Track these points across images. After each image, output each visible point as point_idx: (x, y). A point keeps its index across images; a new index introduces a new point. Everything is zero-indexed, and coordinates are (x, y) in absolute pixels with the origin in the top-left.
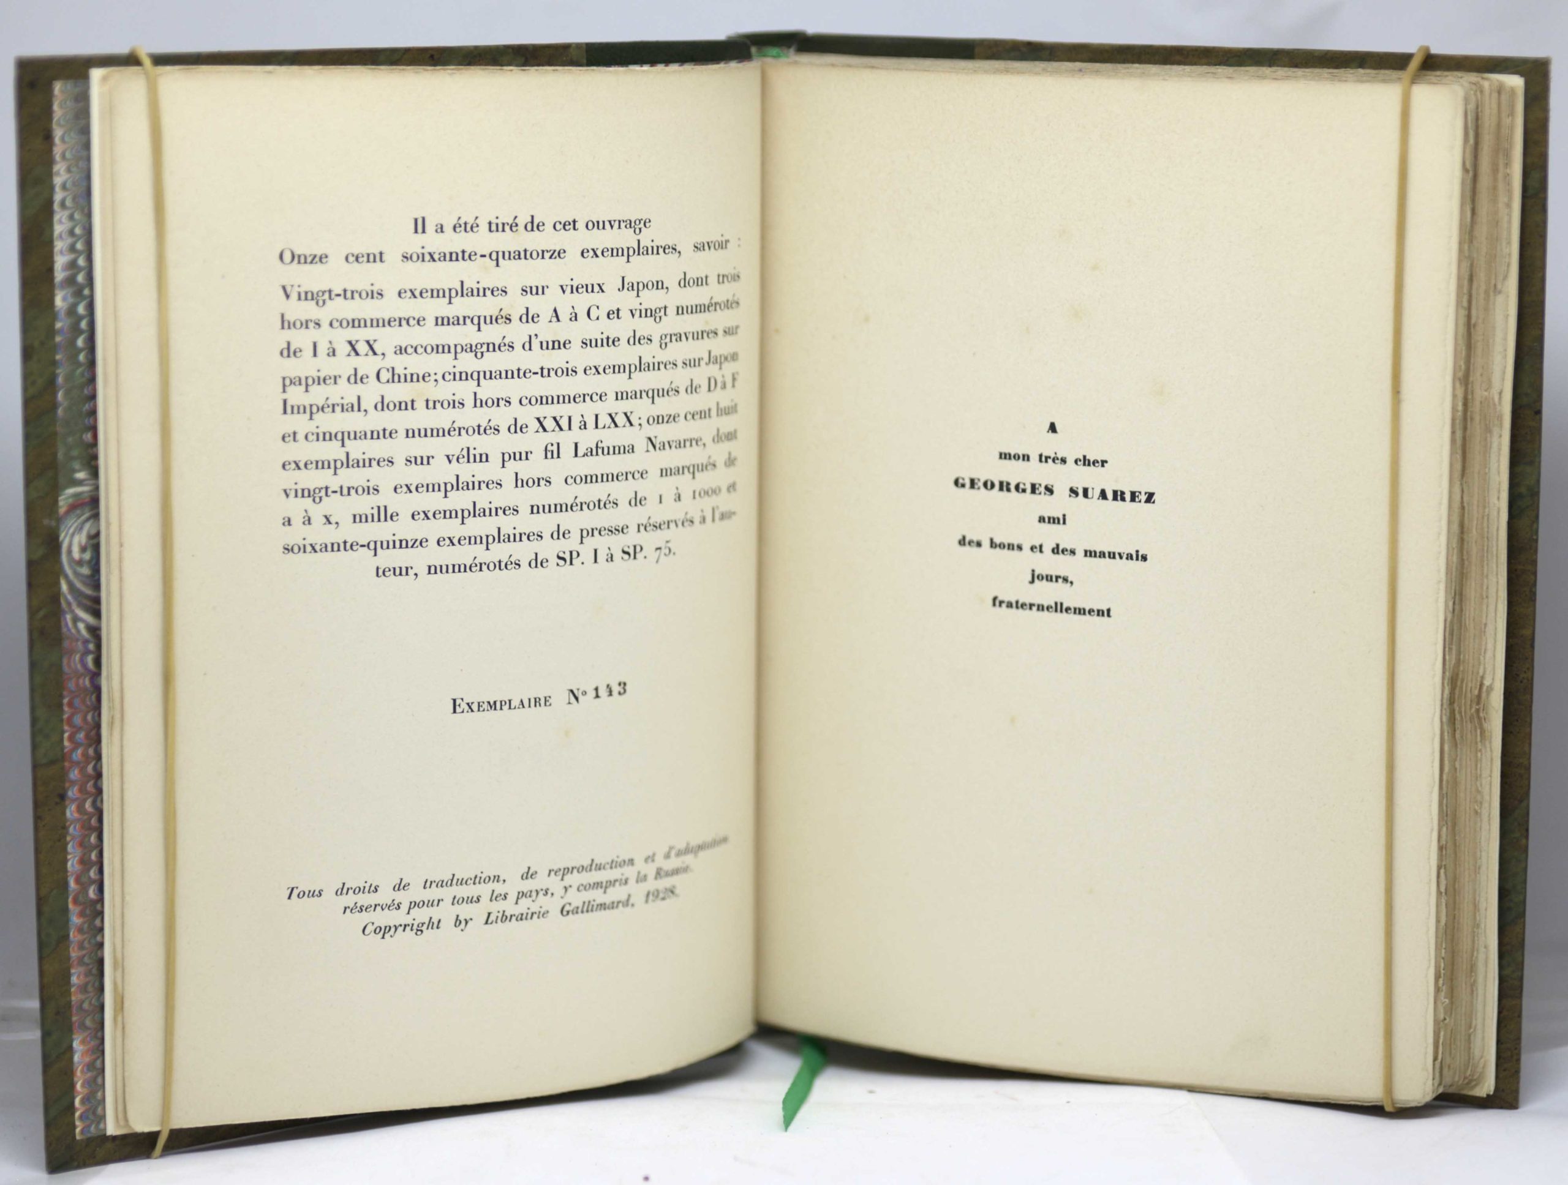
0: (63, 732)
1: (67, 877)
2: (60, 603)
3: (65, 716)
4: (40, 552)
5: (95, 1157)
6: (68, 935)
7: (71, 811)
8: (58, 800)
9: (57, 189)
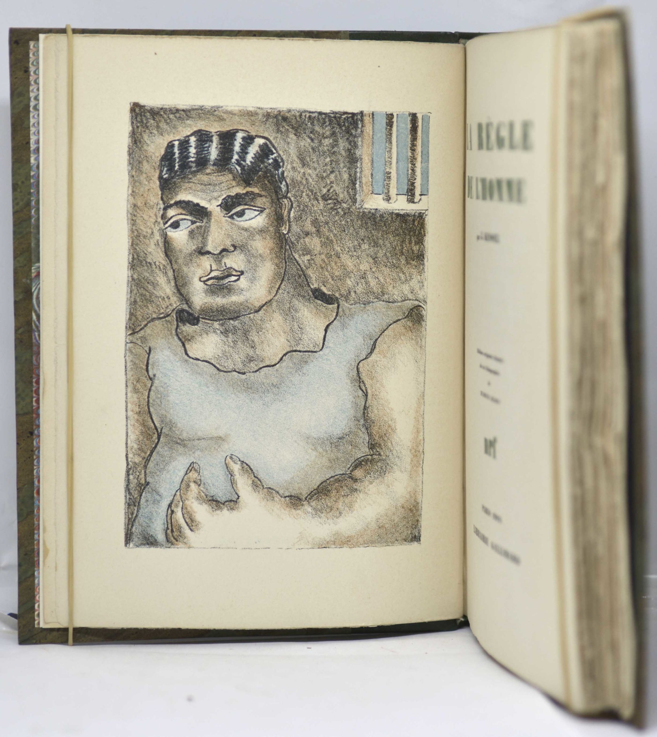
0: (32, 397)
1: (33, 479)
2: (32, 326)
3: (34, 389)
4: (21, 297)
5: (46, 639)
6: (34, 511)
7: (36, 442)
8: (29, 435)
9: (32, 99)
